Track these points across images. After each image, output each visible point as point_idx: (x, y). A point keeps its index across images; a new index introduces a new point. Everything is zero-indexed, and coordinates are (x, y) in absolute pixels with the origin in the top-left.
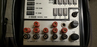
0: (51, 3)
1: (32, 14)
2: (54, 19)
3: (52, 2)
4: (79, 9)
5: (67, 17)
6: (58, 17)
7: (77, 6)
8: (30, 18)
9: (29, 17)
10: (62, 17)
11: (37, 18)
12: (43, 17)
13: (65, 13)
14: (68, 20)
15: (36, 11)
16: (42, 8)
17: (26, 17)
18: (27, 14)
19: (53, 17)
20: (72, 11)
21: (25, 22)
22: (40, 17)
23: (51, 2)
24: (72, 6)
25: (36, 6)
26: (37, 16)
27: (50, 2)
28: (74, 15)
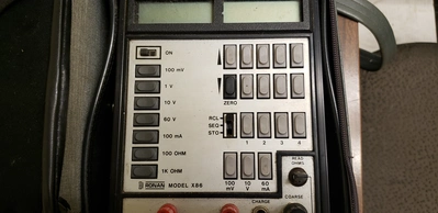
0: (217, 133)
1: (151, 173)
2: (225, 191)
3: (220, 129)
4: (314, 157)
5: (272, 186)
6: (240, 186)
7: (307, 145)
8: (144, 190)
9: (141, 186)
10: (256, 186)
11: (167, 189)
12: (189, 185)
13: (266, 172)
14: (278, 194)
15: (163, 162)
16: (184, 153)
17: (131, 185)
18: (134, 176)
19: (222, 187)
20: (288, 165)
21: (127, 203)
22: (178, 185)
23: (215, 129)
24: (291, 144)
25: (163, 145)
26: (166, 180)
27: (212, 129)
28: (297, 178)
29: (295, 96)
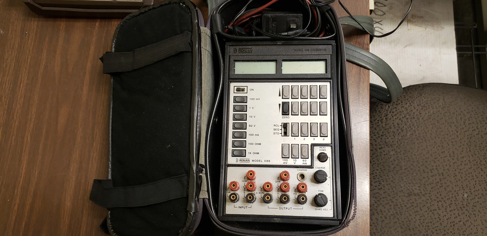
0: (278, 134)
1: (242, 154)
2: (283, 164)
3: (280, 132)
4: (331, 146)
5: (308, 162)
6: (290, 162)
7: (328, 140)
8: (239, 163)
9: (237, 161)
10: (300, 162)
11: (251, 163)
12: (263, 161)
13: (305, 154)
14: (311, 167)
15: (249, 148)
16: (260, 144)
17: (231, 160)
18: (233, 155)
19: (281, 162)
20: (317, 151)
21: (229, 169)
22: (257, 161)
23: (277, 131)
24: (319, 140)
25: (249, 139)
26: (250, 158)
27: (275, 131)
28: (322, 158)
29: (322, 114)
